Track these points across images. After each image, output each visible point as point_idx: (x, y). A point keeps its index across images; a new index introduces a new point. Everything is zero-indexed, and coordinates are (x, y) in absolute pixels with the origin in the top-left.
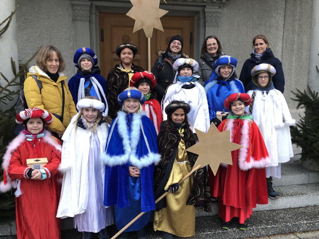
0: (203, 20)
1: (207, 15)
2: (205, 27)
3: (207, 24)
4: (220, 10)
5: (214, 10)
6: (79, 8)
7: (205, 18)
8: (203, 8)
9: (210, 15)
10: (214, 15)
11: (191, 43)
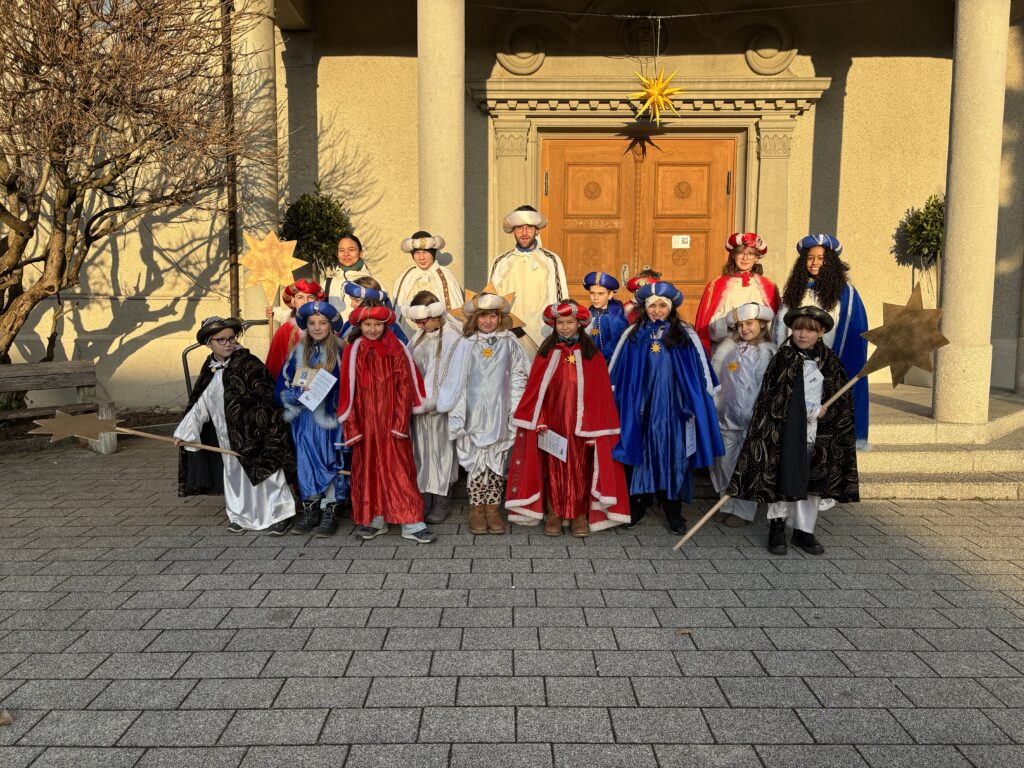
0: (755, 145)
1: (763, 135)
2: (759, 159)
3: (763, 153)
4: (792, 124)
5: (779, 125)
6: (507, 135)
7: (759, 140)
8: (756, 120)
9: (771, 135)
10: (781, 135)
11: (728, 193)
